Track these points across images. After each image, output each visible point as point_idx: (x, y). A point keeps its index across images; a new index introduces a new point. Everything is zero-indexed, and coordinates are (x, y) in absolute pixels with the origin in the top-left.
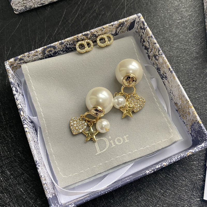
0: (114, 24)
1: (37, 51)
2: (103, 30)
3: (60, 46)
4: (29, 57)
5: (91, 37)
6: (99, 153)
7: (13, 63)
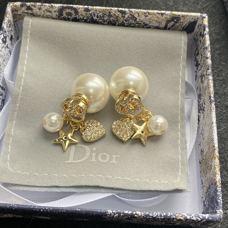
0: (165, 14)
1: (52, 6)
2: (147, 16)
3: (84, 13)
4: (40, 9)
5: (129, 19)
6: (71, 162)
7: (17, 8)
